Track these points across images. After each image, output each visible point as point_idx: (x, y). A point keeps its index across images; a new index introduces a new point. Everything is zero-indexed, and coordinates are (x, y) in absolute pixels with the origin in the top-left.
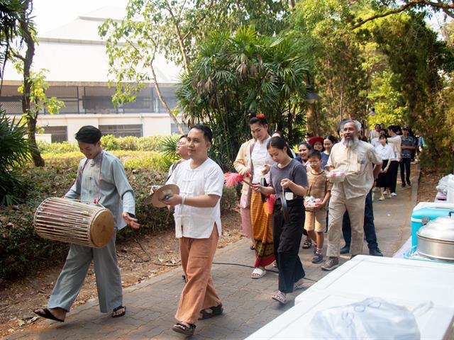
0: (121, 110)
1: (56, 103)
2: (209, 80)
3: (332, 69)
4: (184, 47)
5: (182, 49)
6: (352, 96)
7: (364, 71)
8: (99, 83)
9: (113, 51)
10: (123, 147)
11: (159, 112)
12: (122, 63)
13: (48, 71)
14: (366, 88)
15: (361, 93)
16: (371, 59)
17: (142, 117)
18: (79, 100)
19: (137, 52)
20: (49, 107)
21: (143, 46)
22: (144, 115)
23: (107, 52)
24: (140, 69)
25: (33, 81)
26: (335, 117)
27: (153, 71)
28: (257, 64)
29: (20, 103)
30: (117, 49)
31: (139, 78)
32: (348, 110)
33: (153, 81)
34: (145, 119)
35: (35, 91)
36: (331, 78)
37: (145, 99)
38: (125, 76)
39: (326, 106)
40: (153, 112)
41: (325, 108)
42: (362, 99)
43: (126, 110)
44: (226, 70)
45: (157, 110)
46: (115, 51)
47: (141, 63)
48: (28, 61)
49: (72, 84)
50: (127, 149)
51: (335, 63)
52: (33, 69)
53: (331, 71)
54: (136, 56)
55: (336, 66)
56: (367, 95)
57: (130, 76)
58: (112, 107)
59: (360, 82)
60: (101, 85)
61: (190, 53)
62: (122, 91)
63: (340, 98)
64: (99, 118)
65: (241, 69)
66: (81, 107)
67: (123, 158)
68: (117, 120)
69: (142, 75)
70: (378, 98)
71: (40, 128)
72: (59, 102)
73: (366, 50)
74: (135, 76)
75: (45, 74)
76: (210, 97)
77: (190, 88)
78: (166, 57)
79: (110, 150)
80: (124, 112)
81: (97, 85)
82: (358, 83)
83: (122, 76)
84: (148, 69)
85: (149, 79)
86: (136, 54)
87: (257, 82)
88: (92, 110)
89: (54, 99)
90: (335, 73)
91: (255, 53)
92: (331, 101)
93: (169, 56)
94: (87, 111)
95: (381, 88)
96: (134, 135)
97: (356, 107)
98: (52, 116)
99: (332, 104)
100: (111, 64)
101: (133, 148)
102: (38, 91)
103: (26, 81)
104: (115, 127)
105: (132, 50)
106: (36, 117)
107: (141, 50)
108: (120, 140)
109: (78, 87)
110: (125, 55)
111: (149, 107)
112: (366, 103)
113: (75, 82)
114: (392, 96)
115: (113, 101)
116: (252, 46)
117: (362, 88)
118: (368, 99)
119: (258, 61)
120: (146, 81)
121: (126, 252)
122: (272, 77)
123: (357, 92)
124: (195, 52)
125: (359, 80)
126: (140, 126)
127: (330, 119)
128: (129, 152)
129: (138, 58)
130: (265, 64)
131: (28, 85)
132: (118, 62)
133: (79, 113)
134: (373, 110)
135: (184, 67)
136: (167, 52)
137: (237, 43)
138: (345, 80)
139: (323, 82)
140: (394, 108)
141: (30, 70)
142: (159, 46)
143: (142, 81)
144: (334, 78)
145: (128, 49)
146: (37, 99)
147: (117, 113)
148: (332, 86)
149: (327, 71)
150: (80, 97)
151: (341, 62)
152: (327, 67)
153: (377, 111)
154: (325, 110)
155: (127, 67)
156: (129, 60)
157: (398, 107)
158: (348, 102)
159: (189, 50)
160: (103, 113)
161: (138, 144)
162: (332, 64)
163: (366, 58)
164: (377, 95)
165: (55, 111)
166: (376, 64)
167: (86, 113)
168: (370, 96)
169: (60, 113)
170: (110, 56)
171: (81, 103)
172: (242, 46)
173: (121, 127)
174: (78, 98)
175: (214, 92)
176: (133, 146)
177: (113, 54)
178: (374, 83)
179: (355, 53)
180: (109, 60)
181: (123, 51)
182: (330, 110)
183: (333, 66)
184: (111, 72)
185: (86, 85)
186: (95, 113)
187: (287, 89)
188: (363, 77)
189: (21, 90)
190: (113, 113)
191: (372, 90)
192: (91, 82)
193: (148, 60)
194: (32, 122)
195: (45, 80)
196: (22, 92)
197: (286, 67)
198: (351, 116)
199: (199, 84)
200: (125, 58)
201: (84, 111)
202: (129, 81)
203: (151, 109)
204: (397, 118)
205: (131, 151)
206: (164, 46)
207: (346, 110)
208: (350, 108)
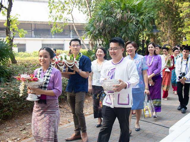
0: (53, 36)
1: (23, 32)
2: (102, 22)
3: (164, 17)
4: (88, 4)
5: (87, 5)
6: (175, 31)
7: (181, 18)
8: (42, 22)
9: (51, 6)
12: (56, 12)
13: (19, 15)
14: (182, 27)
15: (179, 29)
16: (185, 11)
17: (64, 40)
18: (32, 30)
19: (64, 7)
20: (20, 33)
21: (67, 4)
22: (65, 39)
23: (48, 6)
24: (65, 15)
25: (12, 20)
26: (165, 42)
27: (72, 16)
28: (127, 14)
29: (5, 32)
30: (53, 5)
31: (65, 20)
32: (172, 38)
33: (72, 22)
34: (66, 41)
35: (13, 25)
36: (164, 22)
37: (65, 31)
38: (58, 18)
39: (160, 36)
40: (70, 38)
41: (160, 37)
42: (180, 32)
43: (56, 36)
44: (111, 17)
45: (72, 37)
46: (53, 6)
47: (66, 12)
48: (9, 10)
49: (29, 22)
51: (166, 14)
52: (12, 14)
53: (164, 18)
54: (63, 9)
55: (166, 15)
56: (182, 31)
57: (60, 19)
58: (49, 35)
59: (179, 24)
60: (43, 23)
61: (91, 7)
62: (56, 26)
63: (168, 32)
64: (42, 40)
65: (119, 16)
66: (33, 34)
68: (52, 41)
69: (67, 19)
70: (188, 32)
71: (15, 44)
72: (25, 31)
73: (183, 6)
74: (63, 19)
75: (18, 16)
76: (102, 30)
77: (93, 26)
78: (79, 9)
80: (55, 38)
81: (42, 23)
82: (177, 24)
83: (56, 19)
84: (70, 15)
85: (70, 20)
86: (63, 8)
87: (127, 23)
88: (39, 36)
89: (22, 30)
90: (166, 19)
91: (126, 8)
92: (163, 34)
93: (80, 9)
94: (36, 36)
96: (60, 49)
97: (176, 37)
98: (21, 38)
100: (51, 12)
102: (14, 26)
103: (8, 20)
105: (62, 5)
106: (13, 39)
107: (66, 5)
109: (31, 24)
110: (58, 8)
111: (68, 35)
112: (181, 35)
113: (30, 21)
115: (52, 31)
116: (124, 4)
117: (180, 27)
118: (183, 33)
119: (127, 12)
120: (68, 22)
121: (61, 107)
122: (134, 20)
123: (177, 29)
124: (94, 7)
125: (178, 23)
126: (63, 45)
129: (64, 10)
130: (131, 14)
131: (9, 22)
132: (54, 11)
133: (32, 37)
134: (186, 38)
135: (88, 15)
136: (79, 7)
137: (117, 3)
138: (171, 23)
139: (159, 24)
141: (10, 15)
142: (75, 4)
143: (66, 22)
144: (165, 21)
145: (60, 5)
146: (13, 30)
147: (52, 37)
148: (164, 26)
149: (161, 18)
150: (33, 29)
151: (169, 13)
152: (161, 15)
153: (187, 39)
154: (160, 38)
155: (59, 14)
156: (59, 11)
158: (173, 34)
159: (90, 6)
160: (44, 38)
162: (164, 14)
163: (183, 10)
164: (187, 30)
165: (22, 36)
166: (188, 14)
167: (35, 37)
168: (184, 31)
169: (25, 37)
170: (50, 8)
171: (33, 32)
172: (119, 4)
173: (53, 45)
174: (31, 29)
175: (104, 28)
177: (52, 7)
178: (186, 24)
179: (177, 8)
180: (50, 11)
181: (57, 6)
182: (162, 38)
183: (165, 15)
184: (50, 17)
185: (36, 23)
186: (40, 38)
188: (180, 21)
189: (5, 25)
190: (49, 37)
191: (184, 28)
192: (38, 22)
193: (70, 11)
194: (11, 41)
195: (17, 20)
196: (6, 26)
197: (141, 15)
198: (174, 41)
199: (98, 24)
200: (57, 10)
201: (34, 36)
202: (60, 22)
203: (68, 36)
206: (78, 4)
207: (171, 38)
208: (173, 37)
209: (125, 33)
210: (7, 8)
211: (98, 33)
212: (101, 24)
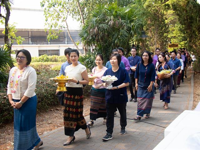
0: (49, 43)
1: (20, 39)
2: (96, 28)
3: (151, 23)
4: (82, 12)
6: (161, 36)
7: (166, 24)
8: (39, 29)
9: (47, 14)
10: (51, 60)
11: (67, 44)
12: (52, 20)
13: (17, 23)
14: (167, 32)
15: (165, 34)
16: (169, 18)
18: (29, 38)
19: (59, 15)
20: (17, 41)
21: (61, 12)
22: (60, 45)
23: (44, 14)
24: (60, 23)
25: (10, 28)
26: (153, 46)
27: (67, 24)
28: (118, 20)
29: (3, 39)
30: (49, 13)
31: (60, 27)
32: (159, 43)
33: (66, 29)
34: (61, 47)
35: (11, 33)
36: (151, 28)
37: (60, 38)
39: (148, 41)
41: (148, 42)
42: (166, 37)
43: (51, 43)
44: (104, 23)
45: (66, 43)
46: (48, 15)
47: (61, 20)
48: (7, 19)
49: (26, 30)
50: (53, 61)
51: (153, 20)
52: (10, 22)
53: (151, 24)
54: (58, 17)
55: (153, 22)
56: (168, 36)
57: (55, 27)
58: (45, 41)
59: (164, 29)
60: (40, 31)
62: (52, 34)
63: (155, 37)
64: (39, 46)
65: (111, 23)
66: (30, 41)
67: (52, 65)
68: (48, 47)
69: (62, 26)
70: (172, 37)
71: (13, 51)
72: (22, 39)
73: (168, 14)
74: (58, 27)
75: (15, 25)
76: (95, 36)
77: (86, 32)
78: (73, 17)
79: (45, 62)
80: (51, 44)
81: (38, 30)
82: (163, 30)
83: (52, 26)
84: (64, 23)
85: (65, 28)
86: (58, 16)
87: (118, 29)
88: (36, 43)
89: (20, 37)
90: (153, 25)
91: (117, 15)
92: (151, 39)
93: (74, 17)
94: (33, 43)
95: (174, 32)
96: (56, 54)
97: (162, 41)
98: (19, 45)
99: (151, 40)
100: (47, 20)
101: (56, 61)
103: (6, 29)
104: (46, 51)
105: (57, 14)
106: (11, 46)
107: (60, 14)
108: (50, 57)
109: (28, 31)
110: (53, 16)
113: (27, 29)
114: (179, 36)
115: (48, 38)
116: (116, 12)
117: (165, 32)
118: (168, 38)
120: (63, 29)
122: (125, 27)
123: (163, 34)
124: (87, 15)
125: (164, 28)
126: (58, 50)
127: (151, 47)
128: (54, 63)
129: (59, 18)
130: (122, 21)
132: (50, 19)
133: (29, 44)
135: (81, 22)
136: (73, 15)
137: (109, 10)
138: (158, 28)
139: (147, 29)
140: (180, 42)
141: (8, 23)
142: (69, 12)
143: (61, 29)
144: (152, 27)
145: (55, 13)
146: (11, 38)
147: (47, 44)
148: (151, 31)
149: (149, 24)
150: (30, 36)
151: (156, 20)
152: (149, 22)
155: (54, 22)
156: (55, 19)
157: (182, 41)
158: (159, 39)
159: (84, 14)
160: (40, 44)
161: (58, 59)
163: (167, 17)
165: (20, 43)
166: (171, 20)
167: (32, 44)
169: (23, 44)
170: (46, 16)
171: (30, 39)
172: (111, 12)
173: (49, 51)
174: (28, 37)
175: (97, 35)
176: (56, 60)
177: (47, 16)
178: (170, 29)
179: (163, 15)
180: (45, 19)
181: (52, 14)
182: (150, 43)
183: (152, 22)
184: (46, 24)
185: (32, 30)
186: (37, 44)
187: (133, 33)
189: (4, 32)
191: (169, 33)
192: (35, 29)
193: (64, 19)
194: (10, 48)
195: (15, 28)
196: (4, 34)
197: (132, 22)
198: (160, 46)
200: (53, 18)
201: (31, 43)
202: (55, 29)
203: (63, 42)
204: (182, 46)
205: (55, 62)
206: (72, 12)
207: (158, 43)
208: (160, 42)
209: (117, 39)
210: (5, 16)
211: (91, 39)
212: (96, 31)
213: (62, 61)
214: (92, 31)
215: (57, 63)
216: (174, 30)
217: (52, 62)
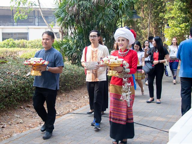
0: (15, 24)
2: (76, 6)
6: (156, 17)
7: (162, 2)
8: (2, 7)
10: (18, 46)
11: (38, 25)
14: (164, 12)
15: (161, 15)
17: (28, 28)
22: (30, 27)
26: (145, 29)
27: (39, 1)
31: (30, 5)
33: (38, 7)
34: (30, 29)
36: (143, 6)
37: (30, 17)
38: (21, 3)
39: (140, 22)
40: (35, 25)
41: (139, 24)
42: (161, 18)
43: (18, 24)
45: (37, 24)
50: (21, 47)
53: (143, 2)
56: (164, 16)
57: (24, 4)
58: (11, 22)
59: (160, 8)
60: (4, 8)
62: (20, 12)
63: (148, 18)
64: (2, 28)
67: (19, 52)
68: (13, 29)
69: (32, 3)
70: (170, 18)
74: (28, 4)
76: (75, 17)
77: (63, 11)
79: (11, 47)
82: (158, 9)
83: (19, 3)
87: (103, 8)
90: (146, 3)
92: (143, 20)
95: (172, 12)
96: (24, 38)
97: (157, 23)
99: (144, 21)
101: (24, 46)
104: (12, 34)
108: (17, 42)
111: (32, 22)
112: (163, 21)
114: (178, 17)
115: (14, 18)
117: (161, 12)
118: (164, 19)
121: (29, 107)
122: (112, 5)
123: (159, 14)
125: (159, 7)
126: (27, 34)
127: (142, 31)
128: (22, 49)
134: (168, 25)
138: (152, 7)
139: (139, 8)
140: (180, 24)
143: (31, 7)
144: (145, 6)
147: (13, 25)
148: (143, 10)
153: (169, 26)
154: (139, 25)
157: (182, 23)
158: (154, 19)
160: (4, 26)
161: (27, 44)
164: (169, 16)
168: (166, 17)
173: (15, 34)
175: (77, 14)
176: (24, 45)
178: (168, 8)
182: (142, 25)
187: (120, 12)
188: (161, 5)
190: (11, 25)
198: (155, 29)
199: (70, 9)
202: (24, 6)
203: (33, 24)
204: (182, 30)
205: (23, 48)
207: (152, 25)
208: (154, 24)
209: (102, 20)
211: (70, 20)
212: (74, 9)
213: (32, 46)
214: (72, 10)
215: (26, 49)
216: (172, 9)
217: (19, 49)
